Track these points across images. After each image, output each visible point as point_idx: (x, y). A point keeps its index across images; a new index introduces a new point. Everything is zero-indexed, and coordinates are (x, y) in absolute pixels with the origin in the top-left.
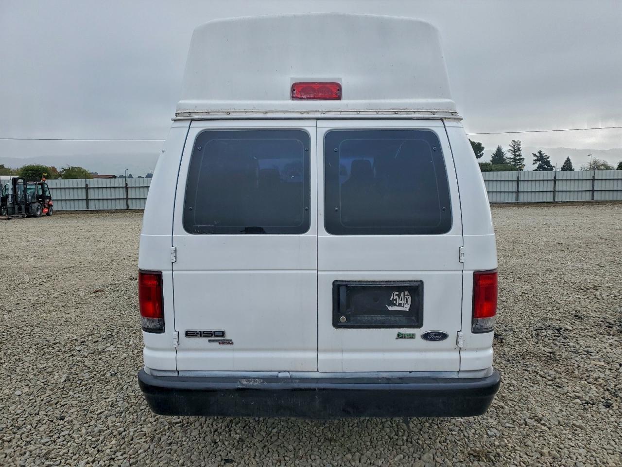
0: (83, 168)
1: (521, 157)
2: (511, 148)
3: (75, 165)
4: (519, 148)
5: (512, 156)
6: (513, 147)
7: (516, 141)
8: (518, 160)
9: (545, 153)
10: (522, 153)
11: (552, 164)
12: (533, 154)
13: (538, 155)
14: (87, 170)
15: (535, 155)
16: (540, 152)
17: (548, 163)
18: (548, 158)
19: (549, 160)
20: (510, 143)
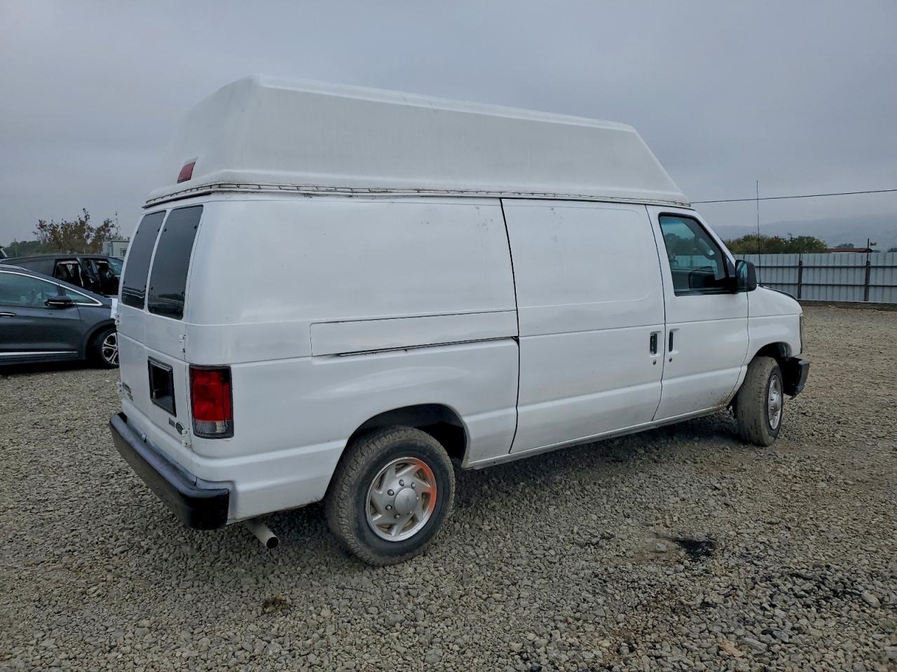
0: (816, 238)
3: (805, 234)
14: (821, 241)
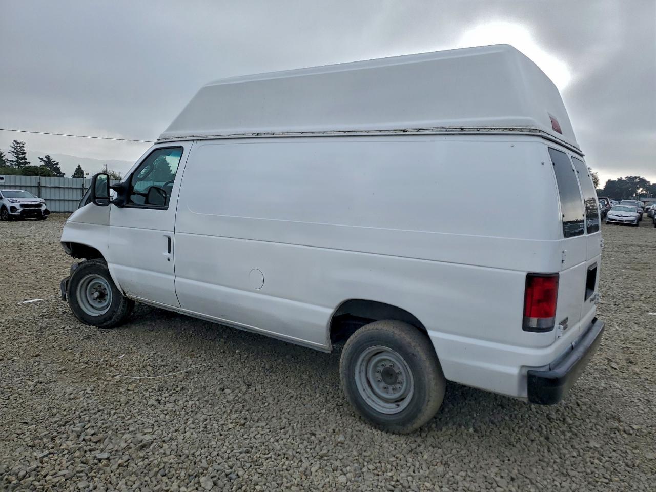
1: (26, 161)
2: (13, 150)
4: (23, 150)
5: (15, 159)
6: (15, 149)
7: (18, 141)
8: (22, 164)
9: (54, 158)
10: (27, 156)
11: (62, 171)
12: (40, 158)
13: (45, 159)
15: (42, 160)
16: (48, 157)
17: (58, 170)
18: (57, 164)
19: (58, 166)
20: (12, 143)
